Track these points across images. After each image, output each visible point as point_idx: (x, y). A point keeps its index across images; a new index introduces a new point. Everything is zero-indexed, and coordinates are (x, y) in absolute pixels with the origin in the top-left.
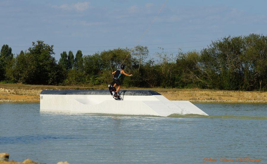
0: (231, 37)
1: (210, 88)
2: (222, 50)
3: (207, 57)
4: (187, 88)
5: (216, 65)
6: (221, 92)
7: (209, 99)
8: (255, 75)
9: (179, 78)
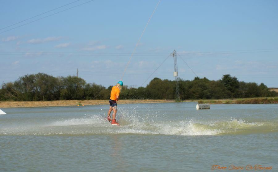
0: (29, 75)
1: (19, 100)
2: (24, 81)
3: (17, 84)
4: (8, 101)
5: (21, 89)
6: (23, 102)
7: (17, 106)
8: (41, 93)
9: (3, 96)
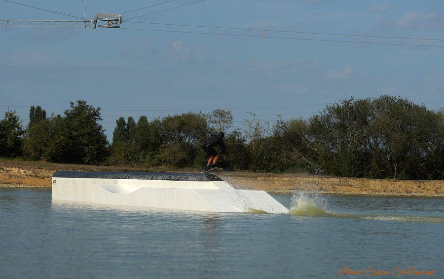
2: (340, 118)
3: (318, 127)
4: (288, 172)
6: (336, 180)
8: (388, 156)
9: (277, 157)
